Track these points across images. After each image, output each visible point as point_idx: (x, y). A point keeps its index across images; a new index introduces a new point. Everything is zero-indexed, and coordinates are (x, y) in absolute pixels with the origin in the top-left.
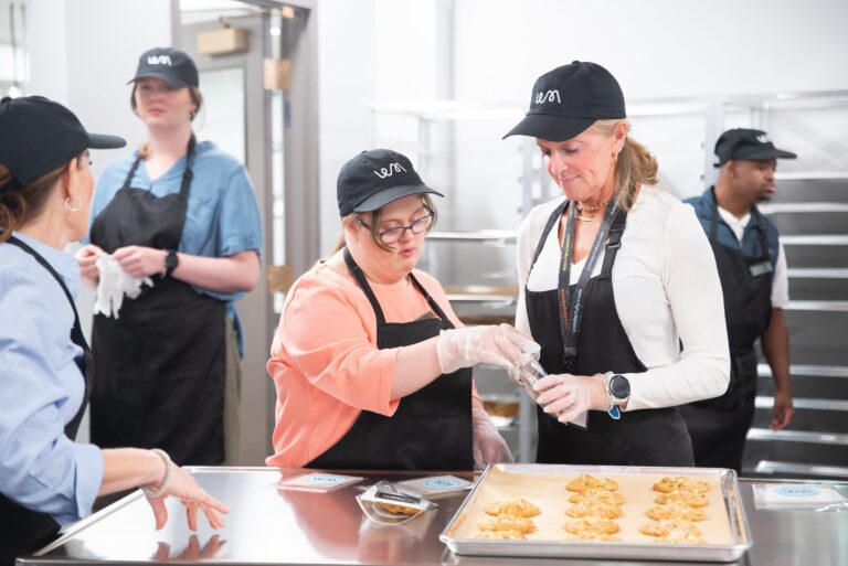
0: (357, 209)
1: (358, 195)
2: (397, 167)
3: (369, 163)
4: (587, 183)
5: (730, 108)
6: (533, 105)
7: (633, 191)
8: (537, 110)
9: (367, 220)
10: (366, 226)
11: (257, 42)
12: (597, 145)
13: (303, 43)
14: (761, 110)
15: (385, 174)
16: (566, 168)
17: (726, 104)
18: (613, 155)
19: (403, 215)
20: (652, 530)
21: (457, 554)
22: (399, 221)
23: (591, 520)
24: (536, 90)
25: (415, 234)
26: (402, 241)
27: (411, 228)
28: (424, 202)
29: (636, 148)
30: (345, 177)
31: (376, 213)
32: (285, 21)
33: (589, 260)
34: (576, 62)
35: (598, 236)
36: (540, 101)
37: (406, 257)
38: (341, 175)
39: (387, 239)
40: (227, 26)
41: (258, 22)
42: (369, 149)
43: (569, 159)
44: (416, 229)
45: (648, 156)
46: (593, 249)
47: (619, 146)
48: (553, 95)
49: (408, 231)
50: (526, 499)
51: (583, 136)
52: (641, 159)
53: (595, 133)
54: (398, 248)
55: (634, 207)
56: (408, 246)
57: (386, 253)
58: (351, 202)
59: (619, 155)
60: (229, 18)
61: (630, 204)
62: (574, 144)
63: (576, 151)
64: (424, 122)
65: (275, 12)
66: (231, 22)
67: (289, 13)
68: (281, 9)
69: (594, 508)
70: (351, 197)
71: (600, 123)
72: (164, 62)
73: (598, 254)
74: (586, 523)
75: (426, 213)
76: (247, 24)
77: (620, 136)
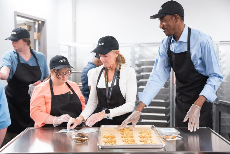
0: (54, 69)
1: (54, 65)
2: (64, 60)
3: (58, 58)
4: (109, 64)
5: (136, 46)
6: (98, 45)
7: (120, 66)
8: (99, 47)
9: (56, 71)
10: (55, 72)
11: (32, 29)
12: (112, 55)
13: (43, 29)
14: (141, 46)
15: (61, 61)
16: (105, 60)
17: (136, 45)
18: (115, 58)
19: (64, 71)
20: (142, 141)
21: (101, 148)
22: (63, 73)
23: (129, 139)
24: (99, 42)
25: (66, 76)
26: (63, 77)
27: (65, 74)
28: (69, 69)
29: (121, 56)
30: (52, 61)
31: (58, 70)
32: (39, 24)
33: (113, 82)
34: (108, 36)
35: (114, 76)
36: (100, 44)
37: (63, 80)
38: (51, 60)
39: (59, 76)
40: (25, 25)
41: (33, 24)
42: (58, 55)
43: (105, 58)
44: (66, 75)
45: (123, 58)
46: (113, 79)
47: (117, 56)
48: (103, 44)
49: (65, 75)
50: (112, 134)
51: (109, 54)
52: (122, 58)
53: (111, 53)
54: (62, 78)
55: (121, 69)
56: (64, 78)
57: (58, 79)
58: (53, 67)
59: (117, 58)
60: (26, 23)
61: (120, 69)
62: (107, 55)
63: (107, 57)
64: (69, 47)
65: (37, 22)
66: (26, 24)
67: (40, 22)
68: (38, 22)
69: (128, 136)
70: (53, 66)
71: (113, 51)
72: (14, 33)
73: (115, 80)
74: (128, 140)
75: (69, 71)
76: (30, 24)
77: (117, 54)
